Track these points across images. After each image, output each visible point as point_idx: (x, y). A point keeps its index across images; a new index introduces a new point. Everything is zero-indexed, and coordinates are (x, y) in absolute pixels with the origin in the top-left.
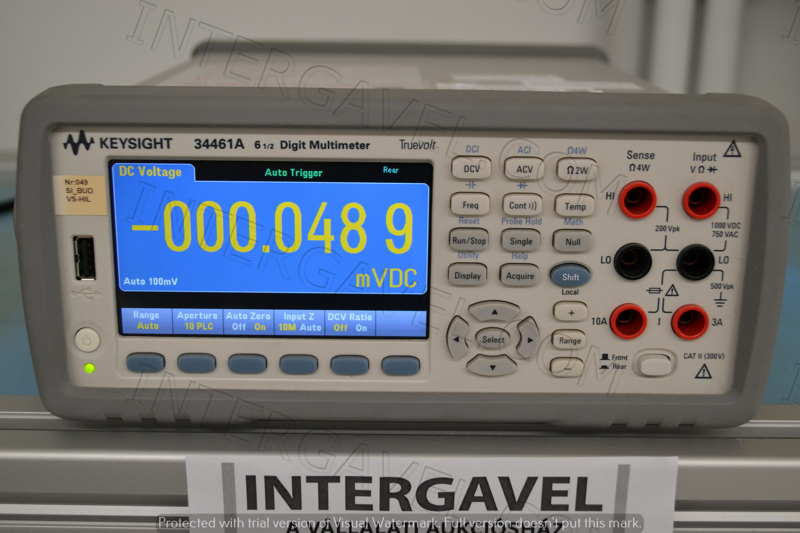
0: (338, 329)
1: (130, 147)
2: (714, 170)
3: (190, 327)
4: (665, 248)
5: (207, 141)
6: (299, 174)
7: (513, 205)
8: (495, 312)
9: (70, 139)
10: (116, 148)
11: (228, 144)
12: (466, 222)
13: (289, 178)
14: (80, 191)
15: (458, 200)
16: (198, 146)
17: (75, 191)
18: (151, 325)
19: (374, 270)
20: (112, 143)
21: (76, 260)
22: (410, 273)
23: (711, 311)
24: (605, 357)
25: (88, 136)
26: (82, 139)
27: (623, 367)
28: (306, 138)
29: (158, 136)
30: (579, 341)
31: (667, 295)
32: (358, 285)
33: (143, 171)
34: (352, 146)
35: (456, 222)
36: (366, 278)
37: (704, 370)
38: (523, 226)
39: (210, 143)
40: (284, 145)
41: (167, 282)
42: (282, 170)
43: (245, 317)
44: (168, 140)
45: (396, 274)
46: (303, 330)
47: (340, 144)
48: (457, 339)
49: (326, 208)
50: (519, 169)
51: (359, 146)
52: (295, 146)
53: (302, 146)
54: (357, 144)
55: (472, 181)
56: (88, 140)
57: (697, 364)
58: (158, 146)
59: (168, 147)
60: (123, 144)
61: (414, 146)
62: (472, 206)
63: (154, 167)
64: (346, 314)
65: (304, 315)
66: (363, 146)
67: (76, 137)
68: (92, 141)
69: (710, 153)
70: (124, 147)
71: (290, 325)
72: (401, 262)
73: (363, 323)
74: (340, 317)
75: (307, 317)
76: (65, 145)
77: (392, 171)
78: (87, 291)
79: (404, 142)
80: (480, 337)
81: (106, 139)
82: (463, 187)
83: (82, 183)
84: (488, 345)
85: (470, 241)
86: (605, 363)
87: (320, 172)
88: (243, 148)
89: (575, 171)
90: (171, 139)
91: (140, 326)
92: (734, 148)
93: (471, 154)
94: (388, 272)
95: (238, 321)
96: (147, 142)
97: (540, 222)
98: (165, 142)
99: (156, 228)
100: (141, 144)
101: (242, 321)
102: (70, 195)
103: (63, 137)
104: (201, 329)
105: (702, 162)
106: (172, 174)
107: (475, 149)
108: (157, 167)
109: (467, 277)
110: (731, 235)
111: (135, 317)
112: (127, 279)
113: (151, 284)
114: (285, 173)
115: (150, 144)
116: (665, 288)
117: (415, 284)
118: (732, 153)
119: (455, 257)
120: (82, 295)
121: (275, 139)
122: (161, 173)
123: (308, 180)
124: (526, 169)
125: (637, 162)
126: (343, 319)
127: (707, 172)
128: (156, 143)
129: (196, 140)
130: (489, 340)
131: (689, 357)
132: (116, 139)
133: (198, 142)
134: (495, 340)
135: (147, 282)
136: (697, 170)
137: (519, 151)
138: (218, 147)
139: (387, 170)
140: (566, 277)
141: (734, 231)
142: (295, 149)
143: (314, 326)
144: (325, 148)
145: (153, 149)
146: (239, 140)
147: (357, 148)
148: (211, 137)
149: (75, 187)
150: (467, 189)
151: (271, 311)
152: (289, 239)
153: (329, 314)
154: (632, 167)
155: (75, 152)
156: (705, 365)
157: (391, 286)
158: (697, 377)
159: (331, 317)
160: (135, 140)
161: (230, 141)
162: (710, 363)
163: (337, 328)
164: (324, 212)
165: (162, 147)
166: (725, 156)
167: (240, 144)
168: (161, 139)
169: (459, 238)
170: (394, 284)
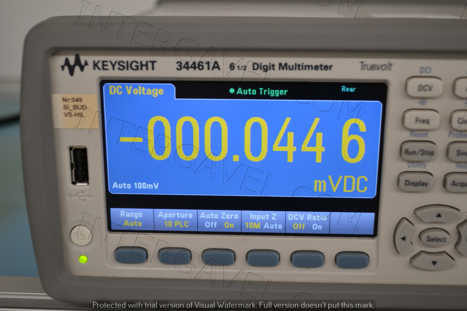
0: (296, 228)
1: (119, 69)
3: (169, 225)
5: (187, 63)
6: (267, 92)
7: (461, 121)
8: (439, 216)
9: (67, 62)
10: (107, 69)
11: (206, 66)
12: (416, 135)
13: (258, 96)
14: (76, 107)
15: (410, 116)
16: (179, 68)
17: (71, 108)
18: (136, 222)
19: (330, 177)
20: (103, 65)
21: (72, 168)
22: (362, 180)
25: (83, 59)
26: (78, 62)
28: (276, 61)
29: (144, 59)
32: (315, 190)
33: (130, 90)
34: (316, 68)
35: (407, 136)
36: (322, 183)
39: (190, 65)
40: (256, 66)
41: (150, 186)
42: (252, 89)
43: (216, 216)
44: (153, 62)
45: (349, 181)
46: (266, 228)
47: (306, 66)
48: (404, 239)
49: (290, 123)
51: (323, 68)
52: (265, 68)
53: (272, 67)
54: (321, 65)
55: (423, 99)
56: (83, 63)
58: (144, 68)
59: (153, 69)
60: (113, 66)
61: (373, 67)
62: (423, 121)
63: (140, 87)
64: (304, 215)
65: (267, 216)
66: (326, 68)
67: (72, 60)
68: (86, 64)
70: (114, 69)
71: (255, 224)
72: (355, 170)
73: (319, 223)
74: (299, 217)
75: (270, 217)
76: (63, 67)
77: (349, 90)
78: (81, 194)
79: (364, 64)
80: (424, 237)
81: (99, 62)
82: (415, 104)
83: (77, 100)
84: (431, 243)
85: (420, 152)
87: (286, 91)
88: (219, 69)
90: (155, 62)
91: (126, 224)
93: (424, 74)
94: (343, 179)
95: (210, 220)
96: (134, 64)
98: (150, 65)
99: (140, 140)
100: (129, 66)
101: (214, 220)
102: (67, 111)
103: (60, 60)
104: (178, 226)
106: (155, 92)
107: (428, 70)
108: (142, 86)
109: (416, 184)
111: (122, 216)
112: (115, 183)
113: (136, 188)
114: (254, 92)
115: (137, 66)
117: (366, 188)
119: (405, 167)
120: (77, 197)
121: (248, 61)
122: (146, 91)
123: (274, 98)
126: (302, 219)
128: (142, 65)
129: (177, 63)
130: (433, 240)
132: (107, 61)
133: (179, 64)
134: (438, 240)
135: (133, 186)
138: (197, 69)
139: (346, 89)
142: (266, 70)
143: (276, 225)
144: (292, 69)
145: (139, 71)
146: (216, 63)
147: (321, 69)
148: (191, 59)
149: (71, 104)
150: (419, 106)
151: (239, 212)
152: (256, 150)
153: (289, 215)
155: (72, 73)
157: (345, 190)
159: (291, 217)
160: (123, 62)
161: (208, 63)
163: (296, 226)
164: (288, 126)
165: (147, 69)
167: (216, 66)
168: (147, 62)
169: (411, 150)
170: (347, 189)
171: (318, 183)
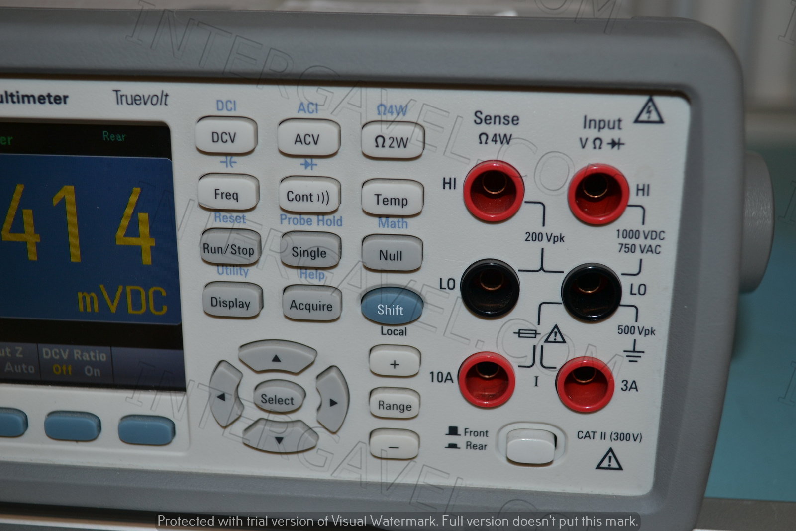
0: (58, 372)
2: (619, 144)
4: (542, 268)
7: (291, 196)
8: (276, 359)
12: (225, 219)
15: (207, 187)
19: (102, 287)
22: (157, 294)
23: (620, 371)
24: (453, 431)
27: (482, 447)
30: (409, 407)
31: (547, 341)
32: (81, 309)
34: (41, 99)
36: (92, 298)
37: (610, 458)
38: (314, 227)
45: (136, 295)
46: (10, 372)
48: (223, 397)
50: (298, 140)
51: (52, 99)
54: (49, 96)
55: (229, 156)
57: (599, 448)
61: (136, 100)
62: (228, 195)
64: (67, 350)
65: (8, 350)
66: (59, 100)
69: (612, 117)
73: (94, 365)
74: (60, 354)
75: (13, 352)
77: (116, 137)
79: (119, 93)
82: (217, 164)
85: (230, 249)
86: (453, 439)
87: (9, 138)
89: (388, 143)
92: (652, 108)
93: (225, 113)
94: (124, 291)
97: (340, 223)
105: (599, 131)
107: (230, 106)
109: (230, 304)
110: (650, 250)
116: (545, 329)
117: (165, 308)
118: (649, 118)
119: (213, 274)
124: (309, 139)
125: (492, 130)
126: (65, 357)
127: (606, 148)
130: (271, 401)
131: (585, 437)
134: (280, 401)
136: (590, 144)
137: (300, 110)
139: (109, 137)
140: (383, 310)
141: (654, 243)
143: (24, 366)
144: (2, 101)
147: (50, 103)
150: (223, 168)
153: (44, 350)
154: (484, 138)
156: (611, 450)
157: (130, 311)
158: (599, 467)
159: (47, 354)
162: (618, 446)
163: (57, 370)
164: (22, 200)
166: (637, 121)
169: (212, 245)
170: (134, 309)
171: (84, 298)
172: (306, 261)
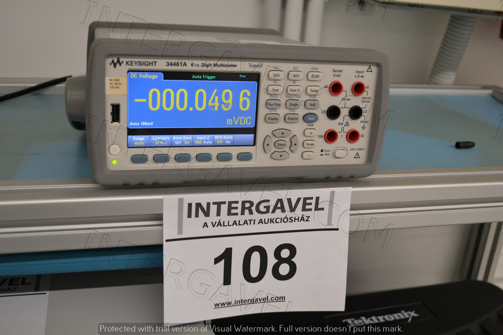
0: (219, 143)
1: (139, 65)
2: (363, 77)
3: (157, 143)
4: (345, 107)
5: (171, 63)
6: (206, 77)
7: (291, 90)
8: (283, 133)
9: (113, 61)
10: (133, 65)
11: (180, 64)
12: (272, 97)
13: (202, 79)
14: (116, 84)
15: (270, 88)
16: (168, 65)
17: (114, 84)
18: (141, 143)
19: (234, 117)
20: (131, 63)
21: (111, 115)
22: (248, 119)
23: (361, 132)
24: (322, 151)
25: (121, 60)
26: (118, 61)
27: (328, 155)
28: (212, 62)
29: (151, 60)
30: (313, 144)
31: (345, 126)
32: (227, 124)
33: (141, 76)
34: (230, 66)
35: (269, 97)
36: (231, 121)
37: (357, 155)
38: (294, 98)
39: (173, 64)
40: (204, 65)
41: (149, 124)
42: (199, 76)
43: (181, 138)
44: (155, 62)
45: (243, 119)
46: (205, 143)
47: (225, 65)
48: (268, 145)
49: (216, 92)
50: (294, 76)
51: (233, 66)
52: (207, 65)
53: (210, 65)
54: (232, 65)
55: (276, 81)
56: (121, 62)
57: (355, 152)
58: (151, 65)
59: (155, 65)
60: (136, 63)
61: (254, 66)
62: (276, 90)
63: (146, 74)
64: (222, 136)
65: (205, 137)
66: (234, 66)
67: (115, 60)
68: (123, 62)
69: (361, 70)
70: (136, 65)
71: (199, 141)
72: (245, 114)
73: (229, 140)
74: (220, 138)
75: (207, 138)
76: (111, 64)
77: (243, 76)
78: (116, 128)
79: (251, 64)
80: (276, 144)
81: (129, 61)
82: (272, 83)
83: (117, 80)
84: (279, 147)
85: (275, 104)
86: (322, 153)
87: (215, 77)
88: (186, 66)
89: (315, 76)
90: (156, 62)
91: (136, 143)
92: (370, 68)
93: (276, 69)
94: (240, 118)
95: (178, 140)
96: (146, 63)
97: (300, 97)
98: (154, 63)
99: (145, 100)
100: (143, 64)
101: (180, 140)
102: (112, 86)
103: (109, 60)
104: (162, 144)
105: (359, 74)
106: (153, 77)
107: (277, 67)
108: (147, 74)
109: (273, 119)
110: (368, 102)
111: (133, 140)
112: (131, 123)
113: (142, 125)
114: (200, 77)
115: (148, 64)
116: (344, 123)
117: (250, 122)
118: (369, 71)
119: (268, 111)
120: (113, 130)
121: (200, 62)
122: (149, 76)
123: (210, 80)
124: (297, 76)
125: (336, 73)
127: (360, 77)
128: (150, 63)
129: (167, 63)
130: (280, 145)
131: (352, 150)
132: (133, 61)
133: (168, 63)
134: (282, 145)
135: (140, 124)
136: (357, 77)
137: (294, 69)
138: (176, 66)
139: (241, 76)
140: (310, 119)
141: (369, 100)
142: (207, 67)
143: (209, 142)
144: (219, 66)
146: (185, 63)
147: (232, 67)
148: (173, 61)
149: (113, 82)
150: (274, 84)
152: (200, 105)
153: (215, 136)
154: (334, 75)
155: (115, 66)
156: (357, 153)
157: (241, 124)
158: (355, 158)
159: (216, 138)
160: (141, 62)
161: (181, 63)
162: (360, 152)
163: (218, 142)
164: (216, 93)
165: (152, 65)
166: (367, 71)
167: (185, 64)
168: (152, 62)
169: (270, 103)
170: (242, 123)
171: (229, 121)
172: (293, 107)
